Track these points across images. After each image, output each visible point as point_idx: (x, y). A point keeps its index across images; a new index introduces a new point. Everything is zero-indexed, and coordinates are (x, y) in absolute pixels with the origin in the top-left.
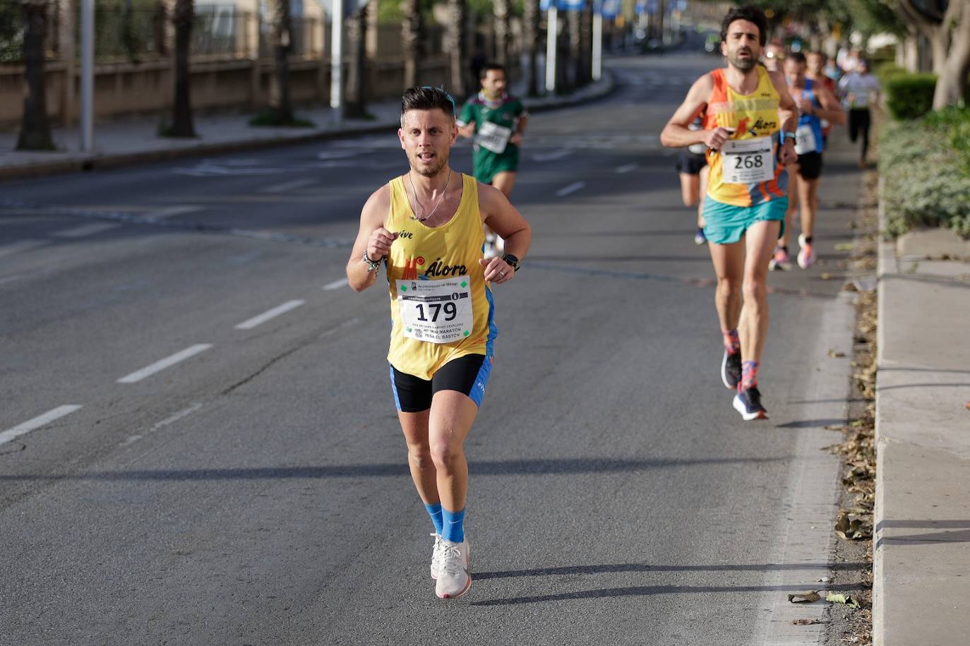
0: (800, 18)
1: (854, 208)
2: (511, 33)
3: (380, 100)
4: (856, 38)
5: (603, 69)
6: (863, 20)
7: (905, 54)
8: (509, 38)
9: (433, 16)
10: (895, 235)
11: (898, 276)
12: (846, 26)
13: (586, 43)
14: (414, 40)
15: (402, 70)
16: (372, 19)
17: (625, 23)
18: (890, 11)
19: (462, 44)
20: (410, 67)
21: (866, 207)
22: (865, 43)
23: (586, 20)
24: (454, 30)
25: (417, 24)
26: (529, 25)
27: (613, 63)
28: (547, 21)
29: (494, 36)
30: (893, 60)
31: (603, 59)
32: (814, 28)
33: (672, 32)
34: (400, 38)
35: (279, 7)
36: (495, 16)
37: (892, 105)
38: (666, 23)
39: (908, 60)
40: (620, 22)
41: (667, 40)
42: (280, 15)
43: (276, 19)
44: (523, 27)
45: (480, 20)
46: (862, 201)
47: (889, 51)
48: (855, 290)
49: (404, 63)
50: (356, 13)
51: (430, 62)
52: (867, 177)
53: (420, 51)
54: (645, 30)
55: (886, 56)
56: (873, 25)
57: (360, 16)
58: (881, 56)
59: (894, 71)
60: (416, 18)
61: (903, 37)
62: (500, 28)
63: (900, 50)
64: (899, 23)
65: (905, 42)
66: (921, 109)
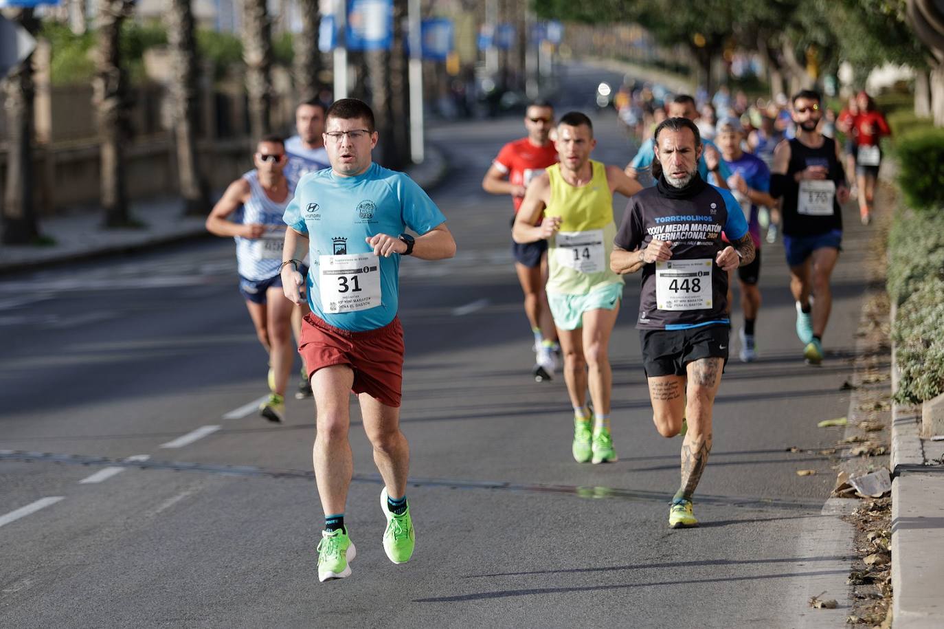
0: (751, 47)
1: (849, 355)
2: (274, 91)
3: (61, 212)
4: (846, 73)
5: (427, 143)
6: (854, 43)
7: (930, 96)
8: (270, 100)
9: (143, 70)
10: (916, 400)
11: (923, 468)
12: (829, 55)
13: (398, 104)
14: (112, 110)
15: (97, 160)
16: (41, 78)
17: (461, 65)
18: (900, 26)
19: (194, 114)
20: (108, 154)
21: (868, 354)
22: (861, 81)
23: (397, 64)
24: (178, 91)
25: (115, 85)
26: (302, 78)
27: (443, 133)
28: (332, 69)
29: (246, 98)
31: (426, 126)
32: (774, 60)
33: (539, 78)
34: (91, 108)
36: (246, 65)
37: (908, 183)
38: (530, 62)
39: (935, 105)
40: (453, 65)
41: (532, 90)
44: (293, 82)
45: (221, 72)
46: (862, 344)
47: (903, 90)
48: (853, 494)
49: (98, 147)
50: (14, 70)
51: (142, 145)
52: (868, 304)
53: (123, 128)
54: (494, 77)
55: (902, 99)
56: (871, 50)
57: (21, 74)
58: (888, 100)
59: (914, 124)
60: (115, 73)
61: (924, 64)
62: (255, 85)
63: (920, 89)
64: (916, 44)
65: (931, 74)
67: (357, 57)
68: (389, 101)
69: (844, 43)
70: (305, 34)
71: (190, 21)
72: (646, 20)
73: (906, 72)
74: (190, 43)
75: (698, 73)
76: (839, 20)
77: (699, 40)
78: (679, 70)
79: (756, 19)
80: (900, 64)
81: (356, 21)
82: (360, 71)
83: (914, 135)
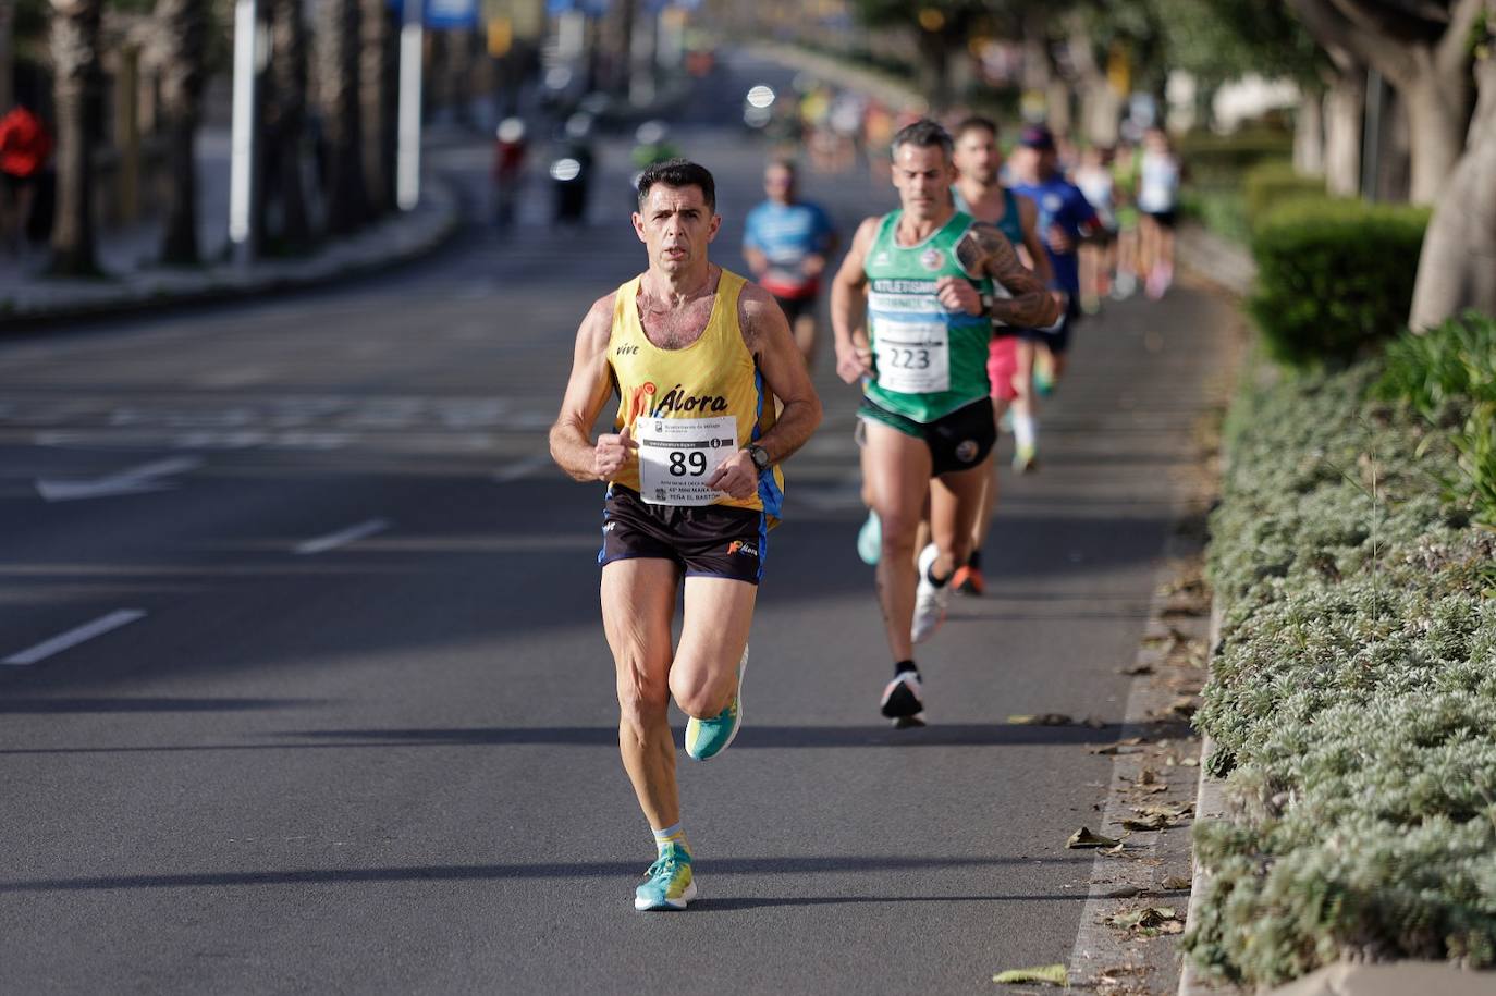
0: (1015, 37)
4: (1181, 89)
5: (427, 173)
6: (1191, 41)
7: (1323, 137)
12: (1149, 56)
13: (371, 99)
17: (514, 39)
22: (1205, 104)
30: (1285, 153)
31: (427, 146)
32: (1056, 61)
33: (655, 70)
38: (641, 43)
39: (1330, 152)
40: (498, 38)
41: (642, 94)
47: (1277, 127)
54: (572, 65)
55: (1273, 140)
56: (1222, 49)
58: (1253, 140)
59: (1294, 188)
61: (1318, 80)
62: (64, 47)
63: (1307, 121)
64: (1303, 43)
65: (1326, 98)
66: (1368, 323)
68: (349, 97)
69: (1176, 35)
73: (1284, 93)
75: (928, 77)
77: (931, 19)
78: (898, 70)
80: (1271, 74)
82: (283, 34)
83: (1288, 215)
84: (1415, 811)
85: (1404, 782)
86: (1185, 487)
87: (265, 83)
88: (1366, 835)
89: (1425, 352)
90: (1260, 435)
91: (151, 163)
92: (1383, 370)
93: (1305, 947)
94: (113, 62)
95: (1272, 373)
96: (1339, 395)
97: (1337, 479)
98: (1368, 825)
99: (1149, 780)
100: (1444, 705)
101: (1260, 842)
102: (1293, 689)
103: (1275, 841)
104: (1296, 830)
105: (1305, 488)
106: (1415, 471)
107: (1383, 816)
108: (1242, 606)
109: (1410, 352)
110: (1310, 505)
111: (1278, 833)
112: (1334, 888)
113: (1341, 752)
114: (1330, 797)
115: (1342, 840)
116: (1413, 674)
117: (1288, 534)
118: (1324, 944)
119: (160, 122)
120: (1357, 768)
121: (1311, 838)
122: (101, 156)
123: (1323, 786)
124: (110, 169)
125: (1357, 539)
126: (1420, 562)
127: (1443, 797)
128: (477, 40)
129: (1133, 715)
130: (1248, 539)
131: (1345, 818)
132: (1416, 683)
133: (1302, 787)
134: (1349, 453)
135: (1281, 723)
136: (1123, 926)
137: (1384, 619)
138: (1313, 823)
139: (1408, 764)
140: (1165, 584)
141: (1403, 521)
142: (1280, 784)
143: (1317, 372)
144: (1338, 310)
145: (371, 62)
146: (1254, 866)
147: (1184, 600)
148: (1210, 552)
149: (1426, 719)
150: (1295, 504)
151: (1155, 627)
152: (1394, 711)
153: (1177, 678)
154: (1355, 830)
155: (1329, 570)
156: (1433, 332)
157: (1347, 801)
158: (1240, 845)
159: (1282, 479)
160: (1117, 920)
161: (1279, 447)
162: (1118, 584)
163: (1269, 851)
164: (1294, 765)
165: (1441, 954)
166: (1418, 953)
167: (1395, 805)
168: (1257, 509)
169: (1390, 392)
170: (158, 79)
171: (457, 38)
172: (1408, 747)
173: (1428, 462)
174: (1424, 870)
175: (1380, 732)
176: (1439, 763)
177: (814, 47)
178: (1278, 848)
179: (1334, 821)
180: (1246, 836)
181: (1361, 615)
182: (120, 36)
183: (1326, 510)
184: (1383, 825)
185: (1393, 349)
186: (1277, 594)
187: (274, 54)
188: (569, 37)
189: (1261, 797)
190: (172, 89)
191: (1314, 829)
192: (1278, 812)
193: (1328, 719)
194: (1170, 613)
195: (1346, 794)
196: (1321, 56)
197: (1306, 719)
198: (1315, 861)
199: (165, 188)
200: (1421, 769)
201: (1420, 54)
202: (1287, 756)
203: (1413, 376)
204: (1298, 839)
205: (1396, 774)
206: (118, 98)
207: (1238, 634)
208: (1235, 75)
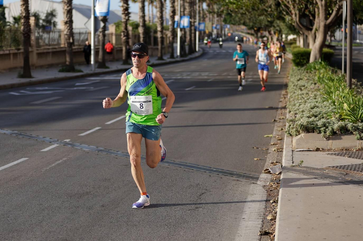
0: (265, 31)
4: (284, 36)
5: (199, 47)
6: (285, 30)
7: (300, 41)
12: (280, 32)
14: (125, 39)
17: (209, 32)
18: (293, 26)
20: (124, 49)
22: (286, 37)
23: (193, 31)
25: (125, 34)
28: (177, 32)
30: (296, 43)
31: (199, 44)
35: (68, 28)
36: (158, 31)
37: (294, 61)
39: (300, 43)
42: (69, 31)
43: (67, 32)
47: (295, 40)
50: (100, 30)
55: (294, 42)
56: (288, 31)
57: (103, 31)
58: (292, 42)
59: (296, 47)
60: (126, 31)
61: (299, 35)
62: (159, 35)
63: (298, 39)
64: (297, 31)
65: (300, 37)
66: (305, 62)
67: (183, 29)
68: (191, 39)
69: (283, 30)
70: (171, 24)
71: (144, 21)
72: (244, 24)
73: (295, 36)
74: (144, 25)
75: (255, 35)
76: (282, 25)
77: (255, 29)
78: (252, 34)
79: (266, 25)
80: (294, 35)
81: (182, 22)
82: (183, 32)
83: (296, 50)
84: (311, 116)
85: (309, 113)
86: (285, 81)
87: (181, 38)
88: (305, 119)
89: (311, 65)
90: (293, 74)
91: (169, 47)
92: (307, 67)
93: (299, 132)
94: (164, 36)
95: (295, 68)
96: (302, 70)
97: (302, 79)
98: (306, 118)
99: (281, 114)
100: (314, 105)
101: (294, 120)
102: (297, 103)
103: (295, 120)
104: (298, 119)
105: (298, 80)
106: (310, 78)
107: (307, 117)
108: (292, 94)
109: (310, 65)
110: (299, 82)
111: (296, 119)
112: (302, 125)
113: (303, 110)
114: (302, 115)
115: (303, 120)
116: (310, 101)
117: (297, 86)
118: (301, 131)
119: (170, 43)
120: (304, 112)
121: (299, 120)
122: (163, 46)
123: (301, 114)
124: (164, 48)
125: (304, 86)
126: (311, 89)
127: (314, 115)
128: (205, 32)
129: (280, 106)
130: (292, 86)
131: (303, 117)
132: (311, 102)
133: (298, 114)
134: (303, 77)
135: (296, 107)
136: (279, 130)
137: (307, 95)
138: (300, 118)
139: (310, 111)
140: (283, 92)
141: (309, 84)
142: (296, 114)
143: (299, 67)
144: (302, 60)
145: (193, 35)
146: (293, 123)
147: (285, 93)
148: (288, 88)
149: (312, 106)
150: (297, 82)
151: (282, 96)
152: (309, 105)
153: (284, 102)
154: (304, 119)
155: (301, 90)
156: (312, 63)
157: (303, 116)
158: (291, 121)
159: (296, 80)
160: (278, 129)
161: (295, 76)
162: (278, 92)
163: (295, 121)
164: (297, 112)
165: (314, 132)
166: (311, 132)
167: (309, 116)
168: (293, 83)
169: (308, 70)
170: (169, 38)
171: (202, 32)
172: (310, 109)
173: (312, 77)
174: (312, 123)
175: (307, 108)
176: (313, 111)
177: (242, 32)
178: (296, 121)
179: (302, 118)
180: (292, 120)
181: (305, 95)
182: (165, 33)
183: (301, 83)
184: (307, 118)
185: (308, 65)
186: (295, 92)
187: (182, 34)
188: (215, 32)
189: (294, 115)
190: (171, 39)
191: (300, 119)
192: (296, 117)
193: (301, 106)
194: (284, 95)
195: (303, 115)
196: (299, 32)
197: (299, 107)
198: (300, 122)
199: (170, 50)
200: (311, 112)
201: (310, 32)
202: (297, 111)
203: (310, 68)
204: (298, 120)
205: (309, 112)
206: (165, 40)
207: (291, 97)
208: (290, 34)
